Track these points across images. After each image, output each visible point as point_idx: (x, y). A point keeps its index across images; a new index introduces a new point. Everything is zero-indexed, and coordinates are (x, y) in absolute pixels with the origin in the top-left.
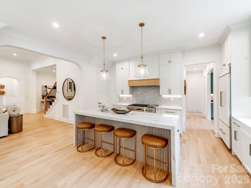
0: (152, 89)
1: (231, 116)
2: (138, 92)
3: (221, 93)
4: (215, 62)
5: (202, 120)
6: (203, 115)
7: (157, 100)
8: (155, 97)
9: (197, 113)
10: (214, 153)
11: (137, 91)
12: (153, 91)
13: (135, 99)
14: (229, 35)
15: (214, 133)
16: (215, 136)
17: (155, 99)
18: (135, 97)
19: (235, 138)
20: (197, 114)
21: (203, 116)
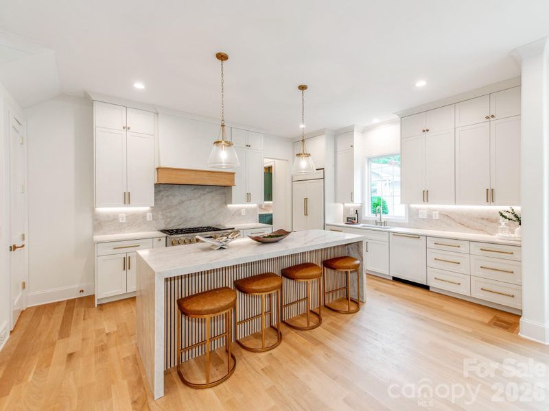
0: (208, 192)
1: (324, 224)
2: (171, 198)
3: (306, 199)
4: (287, 161)
7: (218, 213)
8: (213, 210)
11: (167, 197)
12: (209, 196)
13: (160, 217)
17: (212, 212)
18: (160, 213)
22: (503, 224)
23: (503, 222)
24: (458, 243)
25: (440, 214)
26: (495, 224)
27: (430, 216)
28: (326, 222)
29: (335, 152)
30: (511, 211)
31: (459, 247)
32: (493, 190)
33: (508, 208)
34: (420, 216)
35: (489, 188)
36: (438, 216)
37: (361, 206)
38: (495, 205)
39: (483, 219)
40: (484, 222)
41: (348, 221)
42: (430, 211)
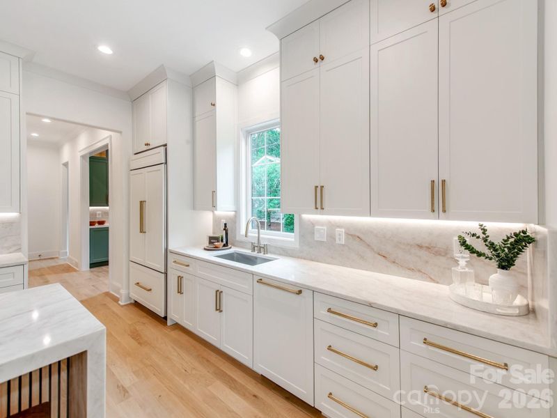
1: (166, 250)
3: (142, 203)
4: (120, 132)
5: (66, 276)
6: (61, 262)
9: (39, 263)
10: (139, 343)
14: (160, 86)
15: (116, 300)
16: (119, 304)
19: (180, 292)
20: (44, 264)
21: (63, 265)
22: (462, 262)
23: (463, 257)
24: (373, 316)
25: (347, 234)
26: (443, 259)
27: (332, 237)
28: (170, 248)
29: (193, 117)
30: (479, 233)
31: (375, 325)
32: (444, 182)
33: (473, 226)
34: (317, 237)
35: (436, 179)
36: (343, 236)
37: (235, 216)
38: (447, 218)
39: (420, 247)
40: (423, 253)
41: (210, 243)
42: (333, 226)
